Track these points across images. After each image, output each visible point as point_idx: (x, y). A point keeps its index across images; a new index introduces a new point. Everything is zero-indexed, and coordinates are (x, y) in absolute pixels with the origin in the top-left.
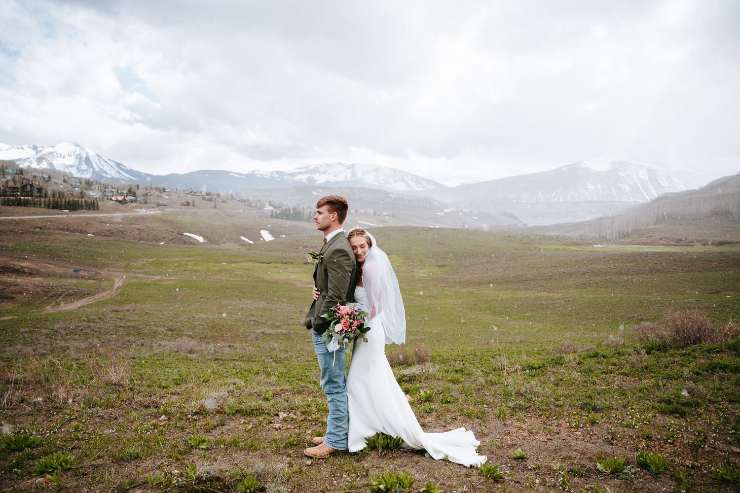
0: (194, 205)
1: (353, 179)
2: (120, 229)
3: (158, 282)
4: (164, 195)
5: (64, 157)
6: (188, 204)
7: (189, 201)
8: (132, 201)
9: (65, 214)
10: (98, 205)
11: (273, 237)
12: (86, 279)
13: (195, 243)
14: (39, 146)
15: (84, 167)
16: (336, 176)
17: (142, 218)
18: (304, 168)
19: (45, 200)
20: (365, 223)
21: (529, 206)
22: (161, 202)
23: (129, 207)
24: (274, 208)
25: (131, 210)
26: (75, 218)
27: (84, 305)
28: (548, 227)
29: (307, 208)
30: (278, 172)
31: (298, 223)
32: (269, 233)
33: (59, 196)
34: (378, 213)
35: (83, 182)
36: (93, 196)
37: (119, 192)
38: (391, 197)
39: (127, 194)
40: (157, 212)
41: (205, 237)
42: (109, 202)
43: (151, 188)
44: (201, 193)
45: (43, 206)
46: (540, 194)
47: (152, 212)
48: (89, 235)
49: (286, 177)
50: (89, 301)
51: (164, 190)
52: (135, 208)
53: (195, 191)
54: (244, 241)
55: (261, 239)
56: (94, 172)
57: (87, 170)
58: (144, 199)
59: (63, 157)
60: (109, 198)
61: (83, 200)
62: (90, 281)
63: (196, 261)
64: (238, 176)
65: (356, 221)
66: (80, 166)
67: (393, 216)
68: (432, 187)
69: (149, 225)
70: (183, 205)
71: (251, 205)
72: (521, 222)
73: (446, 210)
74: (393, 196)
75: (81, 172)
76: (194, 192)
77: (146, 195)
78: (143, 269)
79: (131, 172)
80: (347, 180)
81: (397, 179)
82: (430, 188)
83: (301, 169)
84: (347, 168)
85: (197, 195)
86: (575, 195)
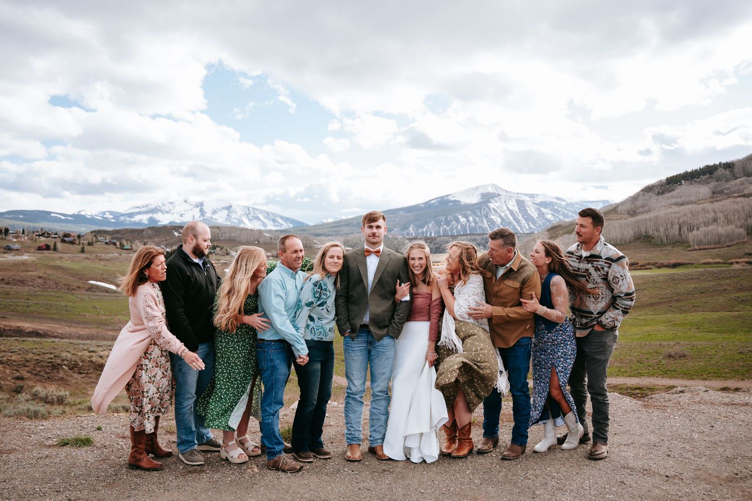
0: (55, 249)
4: (11, 238)
6: (48, 248)
7: (45, 244)
16: (181, 216)
18: (144, 207)
22: (10, 246)
30: (111, 213)
44: (56, 234)
46: (411, 229)
49: (122, 218)
68: (291, 226)
70: (41, 249)
71: (124, 248)
81: (252, 218)
82: (289, 226)
83: (140, 208)
84: (194, 207)
85: (52, 238)
86: (448, 228)
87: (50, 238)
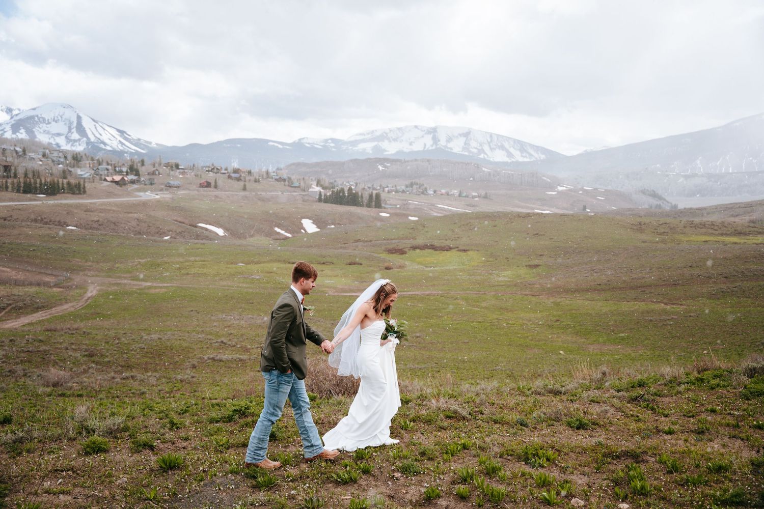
0: (216, 187)
1: (434, 147)
2: (111, 219)
3: (146, 291)
4: (177, 174)
5: (49, 123)
6: (208, 185)
7: (209, 181)
8: (133, 182)
9: (40, 201)
10: (84, 188)
11: (318, 227)
12: (51, 287)
13: (211, 237)
14: (14, 108)
15: (75, 136)
16: (411, 144)
17: (145, 204)
18: (368, 134)
19: (13, 182)
20: (446, 207)
21: (681, 180)
22: (172, 183)
23: (129, 189)
24: (323, 189)
25: (129, 194)
26: (53, 205)
27: (33, 322)
28: (705, 209)
29: (369, 188)
30: (333, 140)
31: (353, 209)
32: (313, 223)
33: (34, 175)
34: (464, 194)
35: (69, 157)
36: (82, 175)
37: (117, 169)
38: (484, 171)
39: (127, 172)
40: (165, 196)
41: (226, 229)
42: (103, 183)
43: (160, 164)
44: (226, 169)
45: (10, 189)
46: (698, 162)
47: (157, 197)
48: (70, 227)
49: (344, 147)
50: (43, 316)
51: (177, 166)
52: (135, 192)
53: (219, 168)
54: (278, 233)
55: (302, 231)
56: (89, 143)
57: (79, 140)
58: (150, 179)
59: (47, 122)
60: (103, 177)
61: (65, 181)
62: (55, 289)
63: (204, 261)
64: (280, 146)
65: (434, 206)
66: (70, 134)
67: (486, 197)
68: (543, 157)
69: (152, 213)
70: (201, 186)
71: (293, 185)
72: (668, 202)
73: (560, 188)
74: (486, 170)
75: (71, 143)
76: (217, 169)
77: (153, 173)
78: (130, 272)
79: (137, 143)
80: (425, 149)
81: (494, 147)
82: (540, 157)
83: (365, 135)
84: (426, 133)
85: (221, 173)
86: (754, 161)
87: (219, 174)
